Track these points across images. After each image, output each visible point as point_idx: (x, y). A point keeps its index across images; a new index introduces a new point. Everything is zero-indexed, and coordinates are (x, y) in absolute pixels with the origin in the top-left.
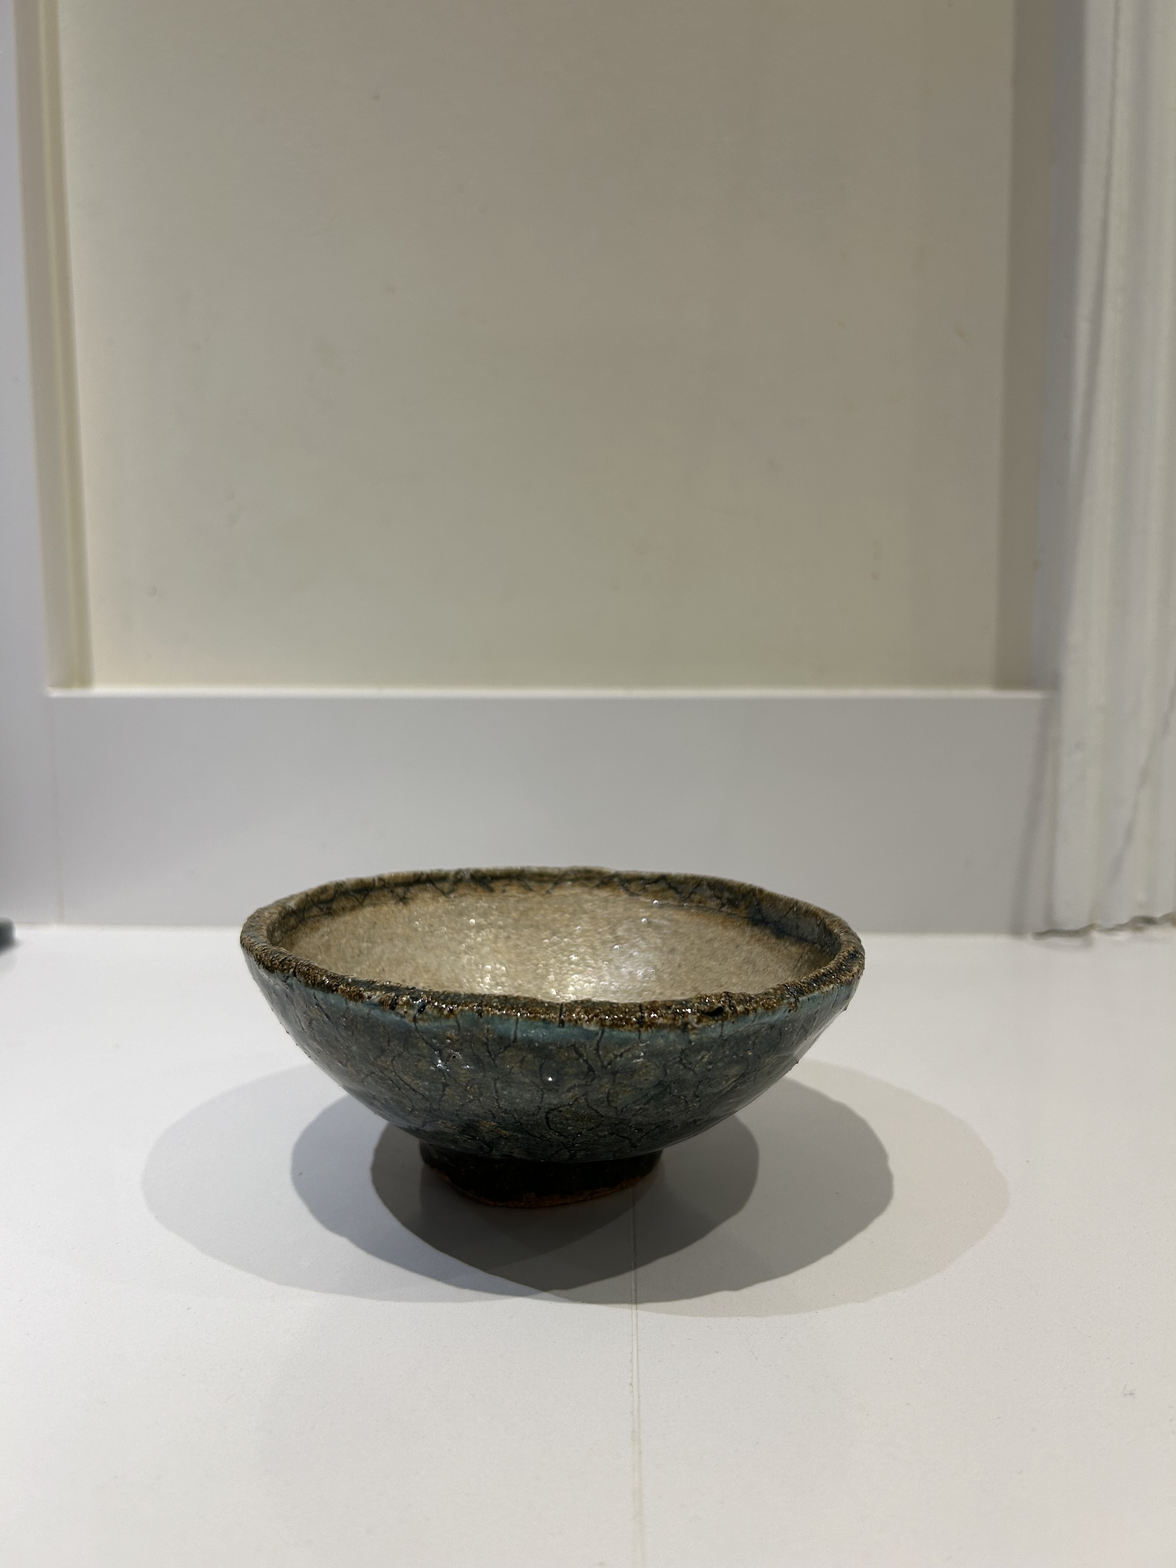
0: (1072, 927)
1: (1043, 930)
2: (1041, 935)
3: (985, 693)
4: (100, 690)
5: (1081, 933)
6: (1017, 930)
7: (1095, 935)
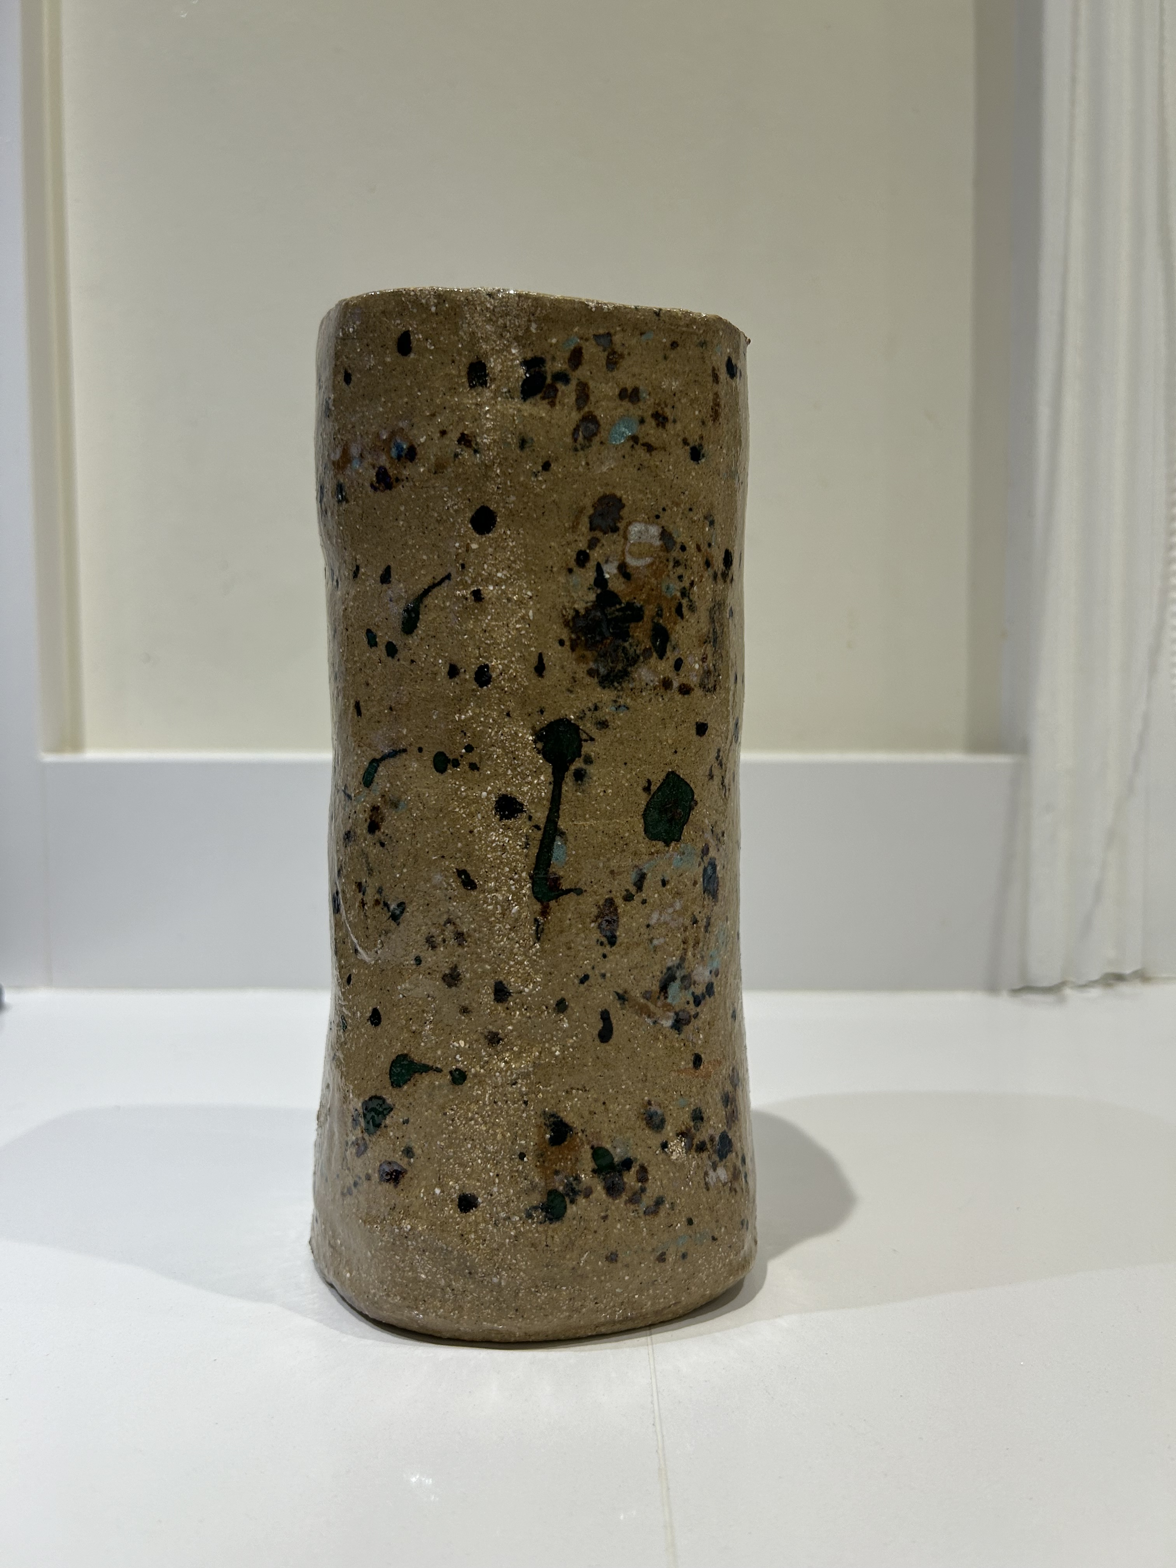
0: (1045, 984)
1: (1018, 987)
2: (1016, 991)
3: (956, 757)
4: (91, 755)
5: (1054, 990)
6: (992, 987)
7: (1068, 991)
